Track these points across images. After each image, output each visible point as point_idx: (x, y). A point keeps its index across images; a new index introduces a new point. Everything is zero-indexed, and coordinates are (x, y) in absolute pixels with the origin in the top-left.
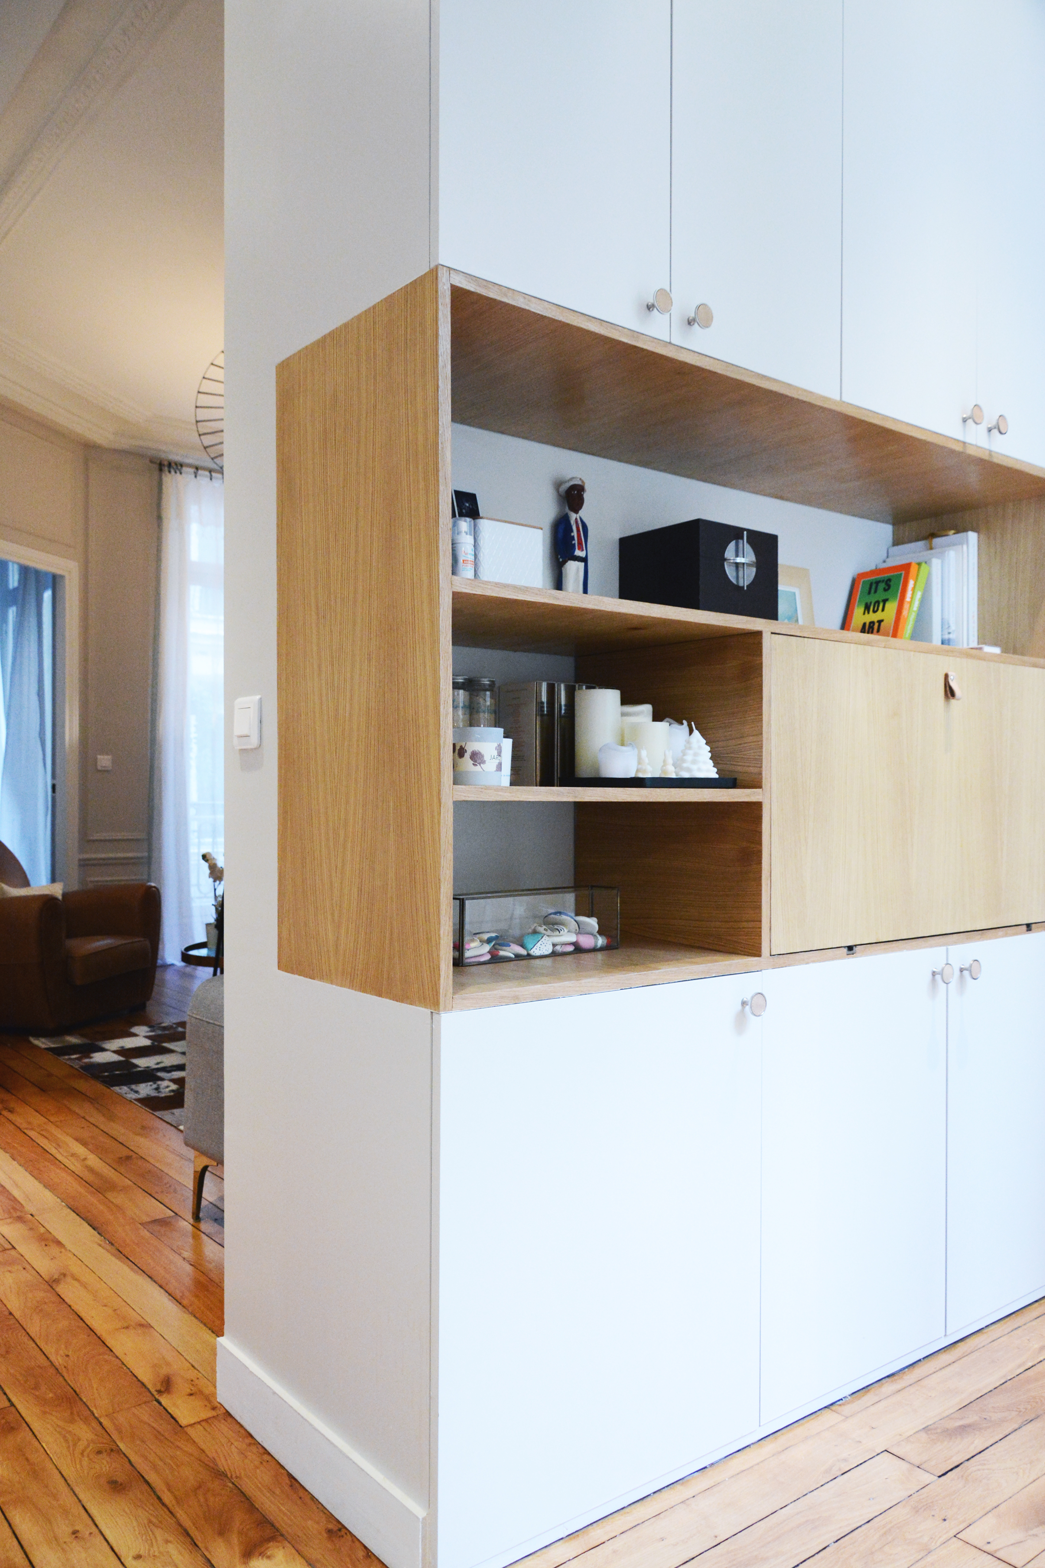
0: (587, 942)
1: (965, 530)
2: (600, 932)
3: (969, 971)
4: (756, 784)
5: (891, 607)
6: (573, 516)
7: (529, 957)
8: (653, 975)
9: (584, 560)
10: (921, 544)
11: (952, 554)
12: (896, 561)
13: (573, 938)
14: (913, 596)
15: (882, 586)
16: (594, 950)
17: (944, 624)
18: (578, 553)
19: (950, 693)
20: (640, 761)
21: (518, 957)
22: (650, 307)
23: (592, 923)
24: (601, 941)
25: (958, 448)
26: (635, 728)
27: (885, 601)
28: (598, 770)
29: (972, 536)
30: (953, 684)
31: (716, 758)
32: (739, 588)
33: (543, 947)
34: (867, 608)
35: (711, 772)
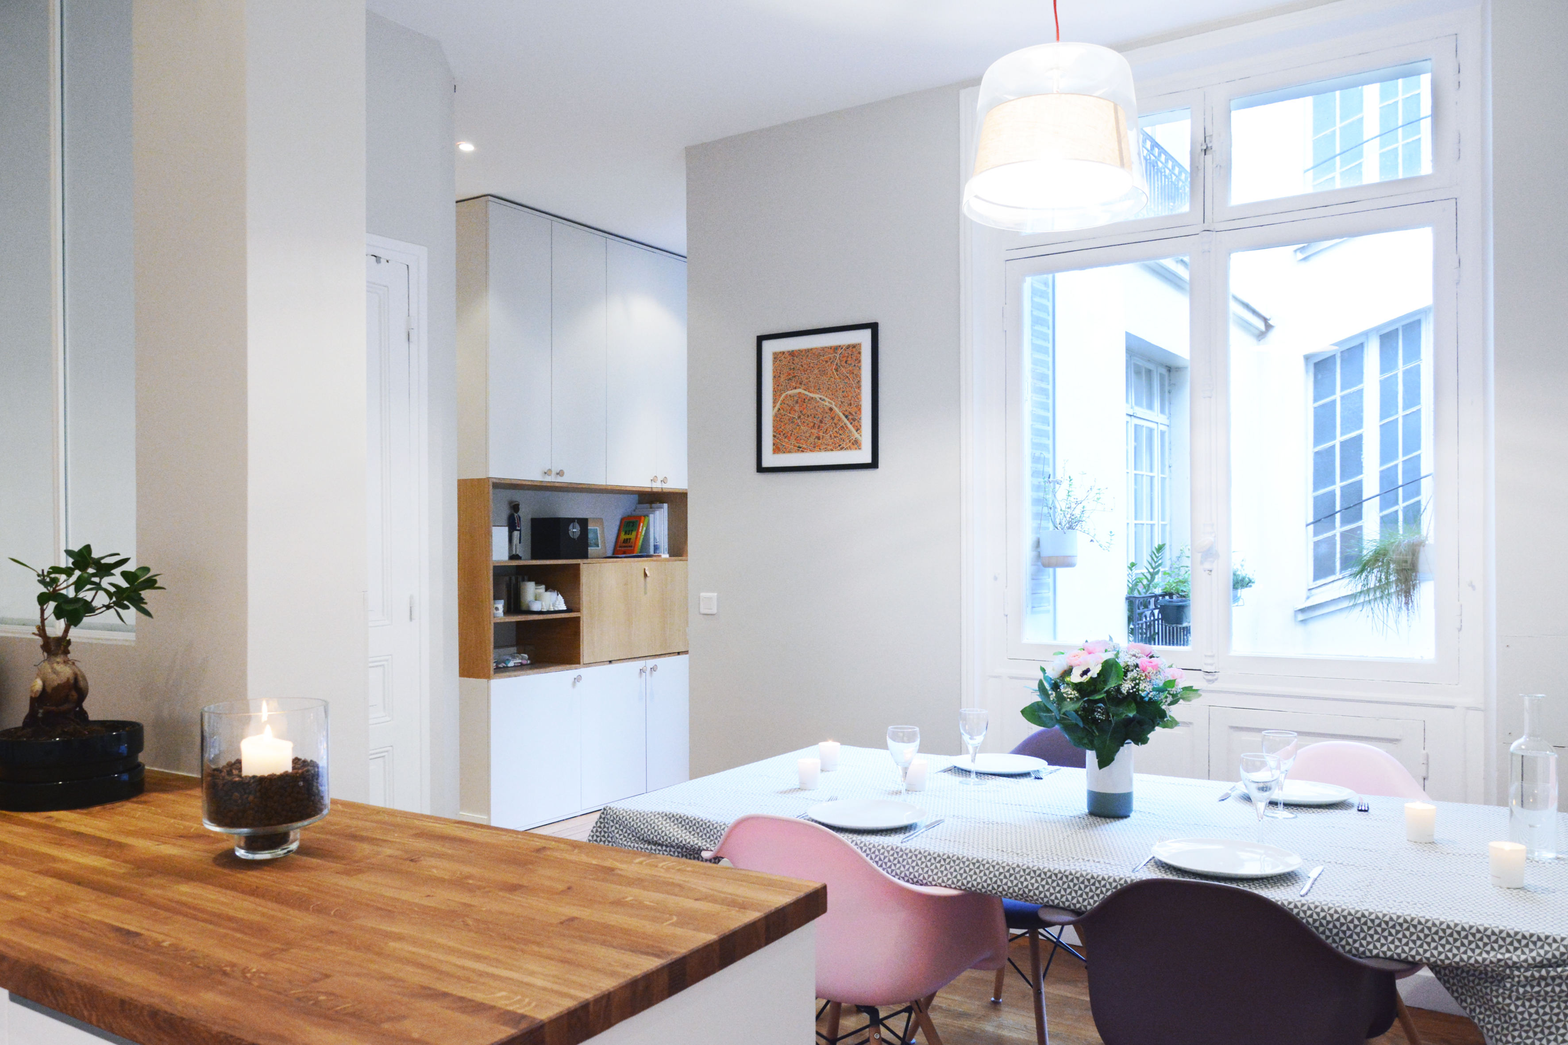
0: (524, 662)
1: (663, 502)
2: (529, 659)
3: (653, 669)
4: (578, 611)
5: (634, 533)
6: (516, 515)
7: (507, 667)
8: (548, 669)
9: (520, 530)
10: (648, 505)
11: (657, 513)
12: (638, 513)
13: (520, 661)
14: (642, 530)
15: (631, 524)
16: (527, 665)
17: (655, 539)
18: (518, 528)
19: (646, 575)
20: (542, 606)
21: (504, 667)
22: (545, 473)
23: (526, 656)
24: (529, 662)
25: (649, 490)
26: (540, 594)
27: (632, 531)
28: (529, 607)
29: (666, 506)
30: (647, 572)
31: (566, 603)
32: (574, 539)
33: (511, 664)
34: (626, 533)
35: (564, 608)
